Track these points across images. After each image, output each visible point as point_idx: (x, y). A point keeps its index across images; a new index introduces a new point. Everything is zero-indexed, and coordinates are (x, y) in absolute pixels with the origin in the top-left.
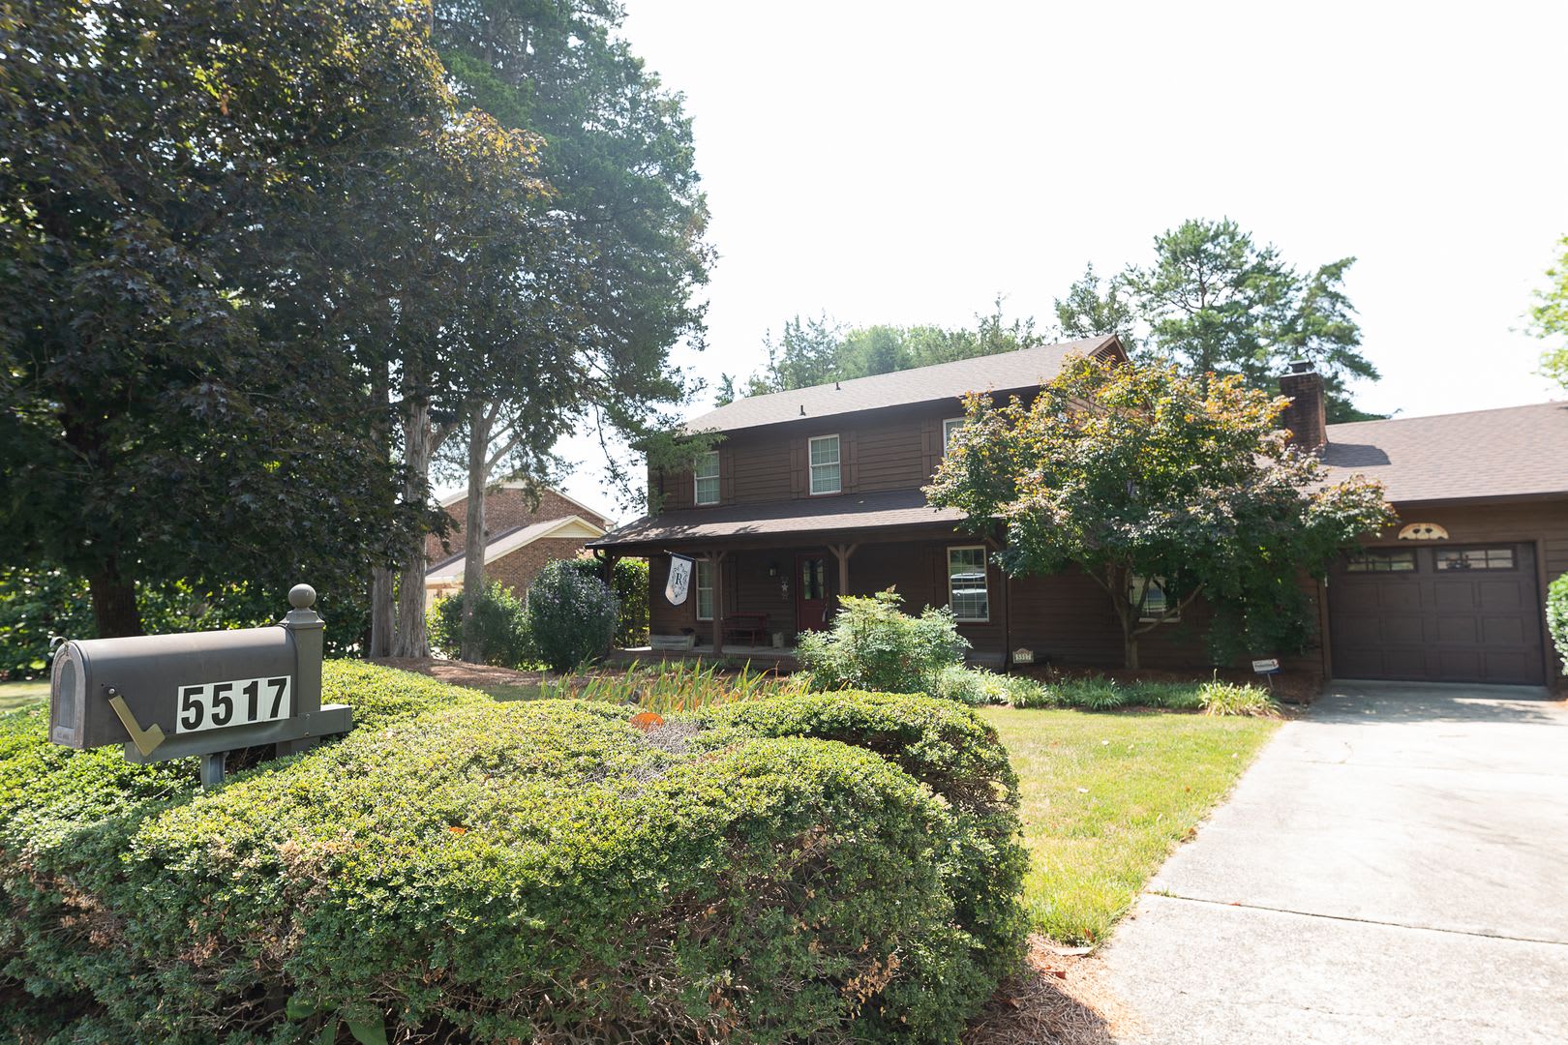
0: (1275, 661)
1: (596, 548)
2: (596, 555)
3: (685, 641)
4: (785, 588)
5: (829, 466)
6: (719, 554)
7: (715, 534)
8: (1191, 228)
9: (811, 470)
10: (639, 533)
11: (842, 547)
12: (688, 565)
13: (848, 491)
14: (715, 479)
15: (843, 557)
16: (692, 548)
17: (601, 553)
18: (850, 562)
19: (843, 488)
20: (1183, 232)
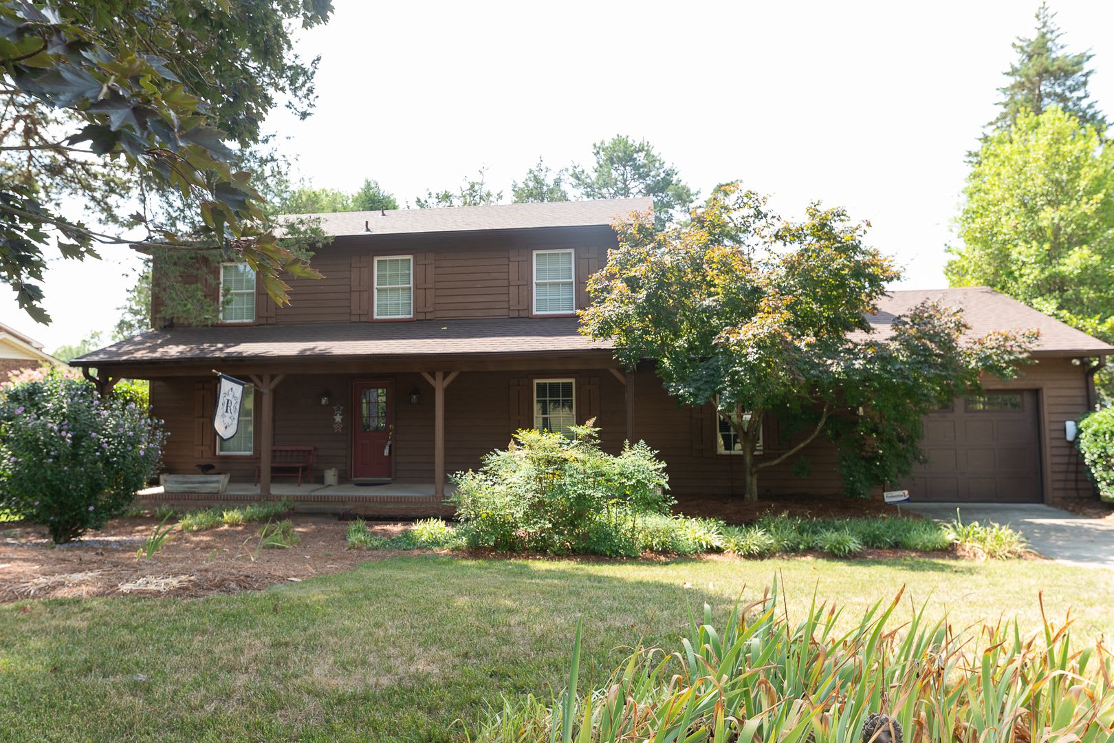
0: (906, 492)
1: (85, 366)
2: (86, 375)
3: (217, 482)
4: (338, 418)
5: (398, 289)
6: (272, 378)
7: (269, 354)
8: (620, 142)
9: (375, 291)
10: (153, 349)
11: (439, 375)
12: (238, 389)
13: (421, 317)
14: (248, 294)
15: (440, 386)
16: (240, 369)
17: (93, 372)
18: (447, 391)
19: (416, 312)
20: (614, 144)
